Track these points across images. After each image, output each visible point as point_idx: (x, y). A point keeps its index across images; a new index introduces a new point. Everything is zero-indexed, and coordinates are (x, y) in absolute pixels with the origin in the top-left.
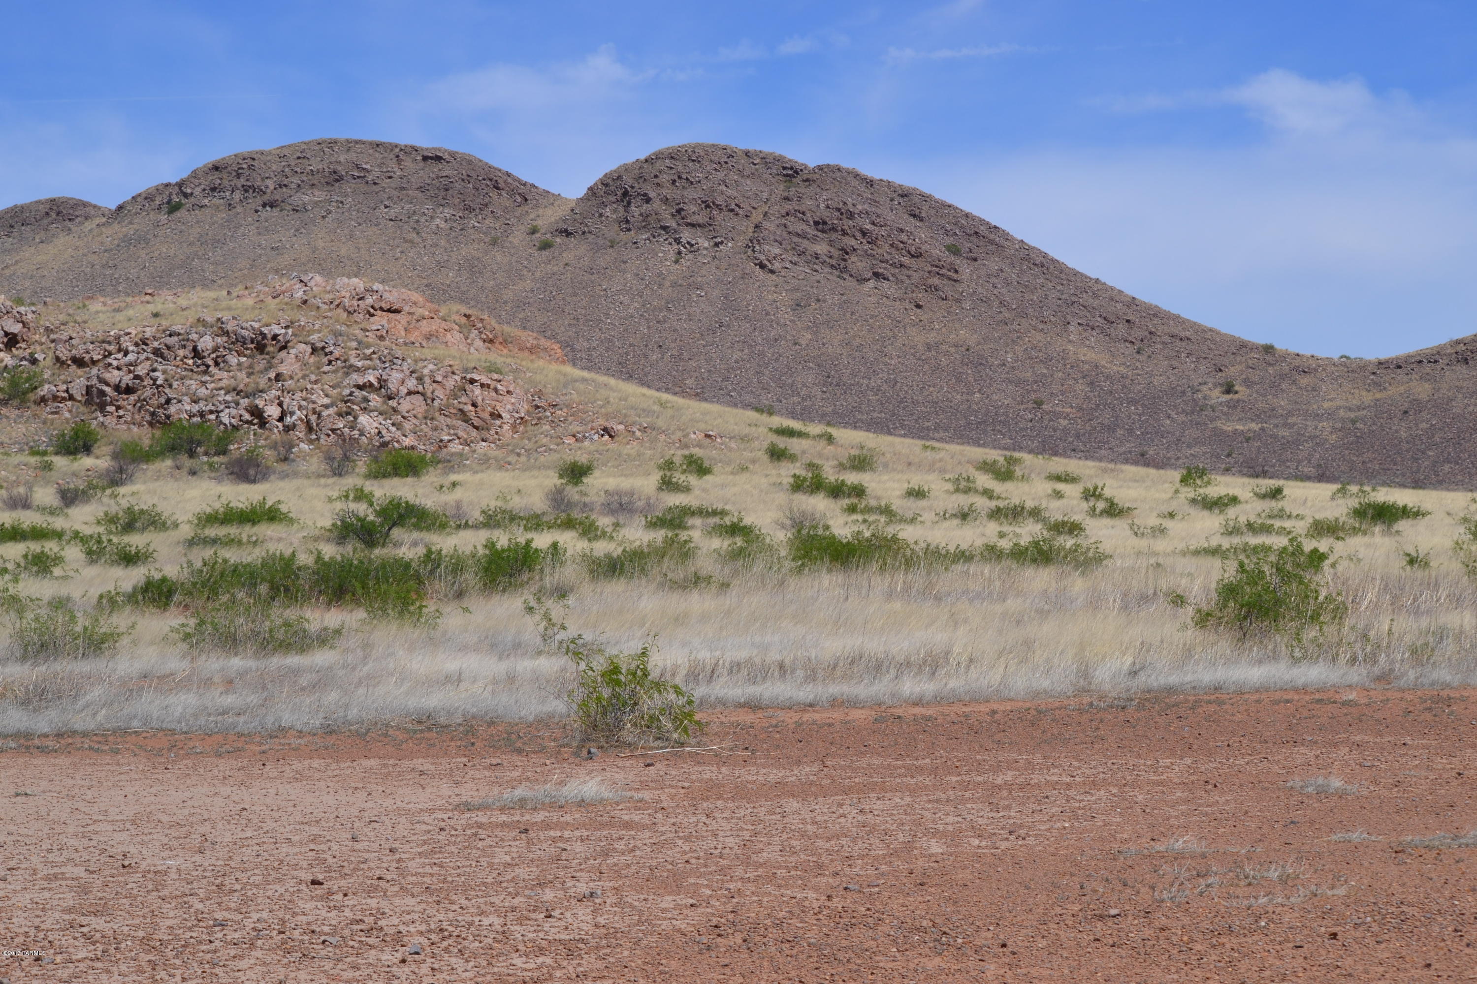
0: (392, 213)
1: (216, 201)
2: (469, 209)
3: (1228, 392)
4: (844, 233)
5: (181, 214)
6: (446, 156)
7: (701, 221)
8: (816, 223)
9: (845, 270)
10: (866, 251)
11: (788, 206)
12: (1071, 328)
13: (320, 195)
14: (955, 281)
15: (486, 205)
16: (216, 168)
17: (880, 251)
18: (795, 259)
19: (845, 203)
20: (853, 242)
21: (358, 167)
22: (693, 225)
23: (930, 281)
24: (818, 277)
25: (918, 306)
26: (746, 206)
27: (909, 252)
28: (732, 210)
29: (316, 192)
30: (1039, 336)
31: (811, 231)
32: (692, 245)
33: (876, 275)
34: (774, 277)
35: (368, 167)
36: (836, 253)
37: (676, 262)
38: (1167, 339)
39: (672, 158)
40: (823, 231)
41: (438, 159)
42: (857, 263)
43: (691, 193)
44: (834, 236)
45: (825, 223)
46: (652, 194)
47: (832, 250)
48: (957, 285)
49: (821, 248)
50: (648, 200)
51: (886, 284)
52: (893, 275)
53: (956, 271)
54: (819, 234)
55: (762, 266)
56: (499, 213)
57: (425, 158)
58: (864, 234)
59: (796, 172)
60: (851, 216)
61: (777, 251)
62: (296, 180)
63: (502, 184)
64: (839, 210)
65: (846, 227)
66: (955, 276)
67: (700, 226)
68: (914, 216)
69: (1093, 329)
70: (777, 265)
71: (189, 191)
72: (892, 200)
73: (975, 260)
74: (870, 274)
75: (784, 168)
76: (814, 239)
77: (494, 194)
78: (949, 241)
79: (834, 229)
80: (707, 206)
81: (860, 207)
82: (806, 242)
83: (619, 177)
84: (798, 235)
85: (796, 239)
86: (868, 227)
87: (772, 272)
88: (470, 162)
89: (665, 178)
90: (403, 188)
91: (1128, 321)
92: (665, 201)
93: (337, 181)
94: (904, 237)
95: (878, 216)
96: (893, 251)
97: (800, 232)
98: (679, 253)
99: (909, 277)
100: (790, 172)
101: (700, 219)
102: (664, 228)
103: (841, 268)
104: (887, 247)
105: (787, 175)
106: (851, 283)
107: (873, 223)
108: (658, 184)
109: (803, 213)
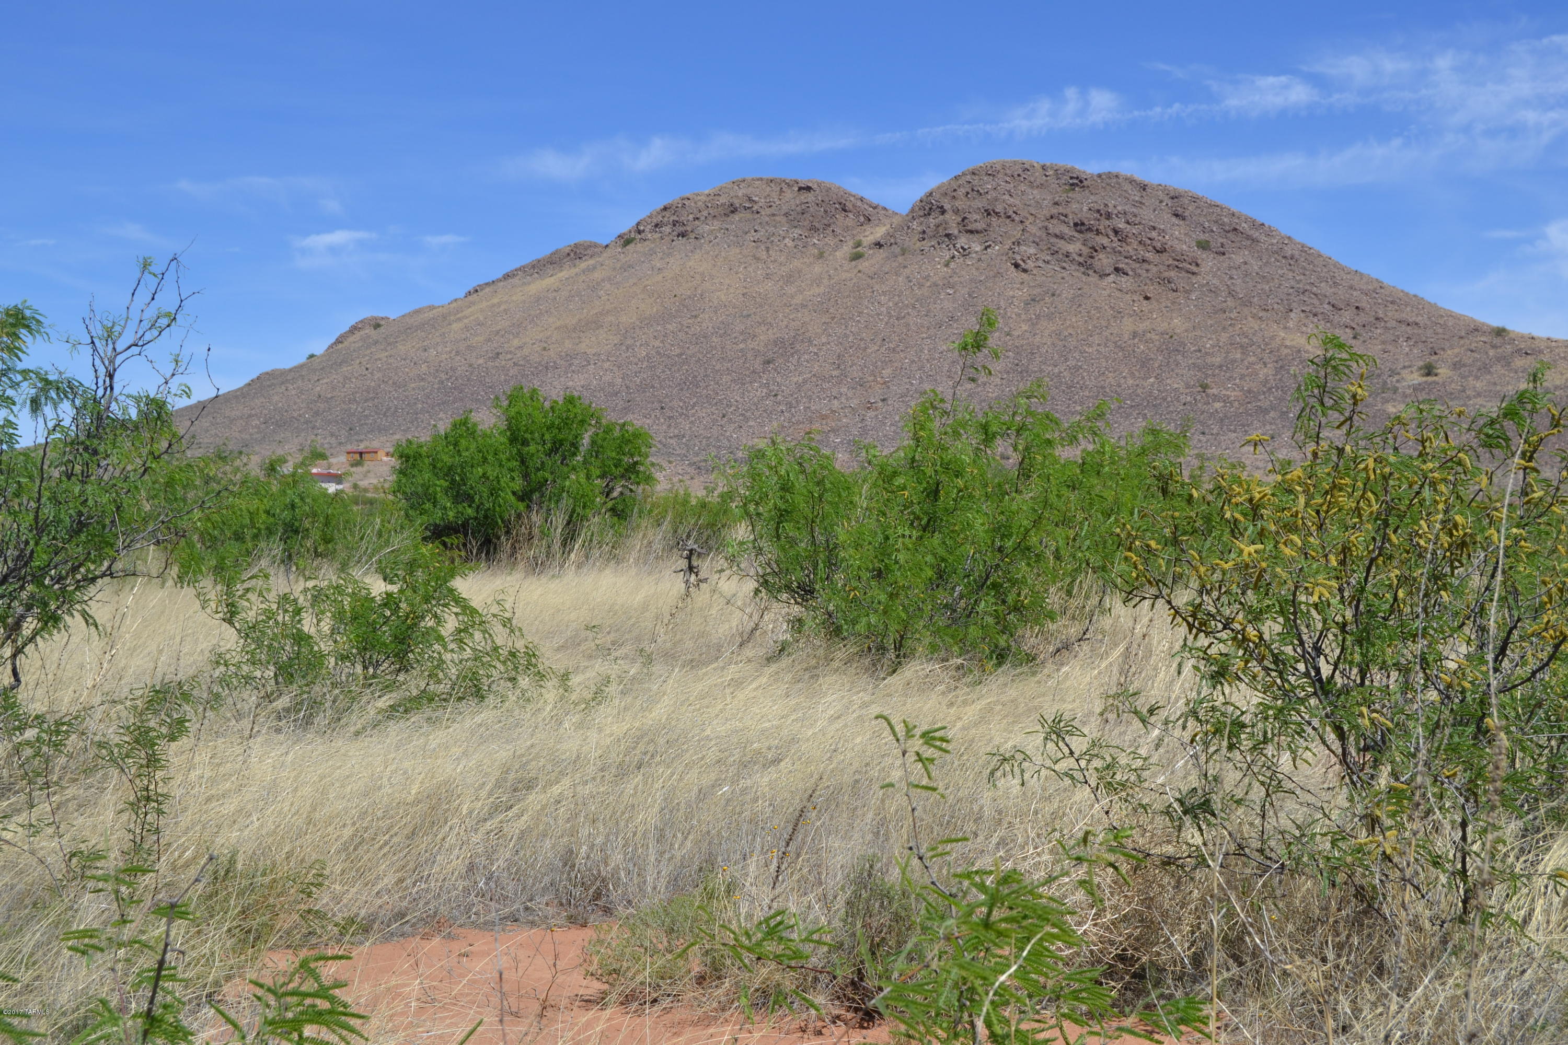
0: (757, 236)
1: (657, 235)
2: (813, 229)
3: (1428, 374)
4: (1098, 232)
5: (631, 247)
6: (815, 186)
7: (979, 228)
8: (1076, 225)
9: (1090, 267)
10: (1114, 249)
11: (1055, 211)
12: (1292, 315)
13: (716, 224)
14: (1193, 274)
15: (829, 225)
16: (665, 209)
17: (1129, 248)
18: (1049, 258)
19: (1106, 205)
20: (1105, 241)
21: (750, 200)
22: (971, 232)
23: (1166, 274)
24: (1065, 274)
25: (1147, 298)
26: (1024, 213)
27: (1154, 248)
28: (1009, 217)
29: (716, 222)
30: (1255, 324)
31: (1067, 231)
32: (964, 250)
33: (1117, 270)
34: (1024, 275)
35: (756, 199)
36: (1086, 251)
37: (947, 265)
38: (1394, 324)
39: (974, 174)
40: (1080, 232)
41: (808, 189)
42: (1104, 261)
43: (979, 203)
44: (1089, 235)
45: (1083, 224)
46: (947, 207)
47: (1083, 248)
48: (1193, 277)
49: (1073, 248)
50: (943, 212)
51: (1124, 279)
52: (1133, 270)
53: (1197, 265)
54: (1076, 234)
55: (1016, 266)
56: (838, 231)
57: (800, 189)
58: (1116, 232)
59: (1081, 181)
60: (1109, 216)
61: (1032, 251)
62: (705, 213)
63: (849, 206)
64: (1098, 211)
65: (1101, 227)
66: (1193, 268)
67: (977, 232)
68: (1177, 215)
69: (1315, 315)
70: (1030, 264)
71: (642, 228)
72: (1161, 202)
73: (1224, 254)
74: (1112, 269)
75: (1071, 178)
76: (1071, 240)
77: (840, 216)
78: (1202, 237)
79: (1089, 230)
80: (989, 214)
81: (1119, 208)
82: (1063, 242)
83: (931, 194)
84: (1056, 236)
85: (1053, 240)
86: (1122, 225)
87: (1025, 271)
88: (828, 190)
89: (961, 192)
90: (774, 215)
91: (1357, 308)
92: (956, 211)
93: (733, 212)
94: (1154, 234)
95: (1135, 216)
96: (1140, 248)
97: (1058, 233)
98: (953, 257)
99: (1147, 271)
100: (1075, 181)
101: (979, 226)
102: (948, 236)
103: (1086, 265)
104: (1135, 244)
105: (1072, 185)
106: (1094, 278)
107: (1128, 223)
108: (954, 197)
109: (1066, 216)
